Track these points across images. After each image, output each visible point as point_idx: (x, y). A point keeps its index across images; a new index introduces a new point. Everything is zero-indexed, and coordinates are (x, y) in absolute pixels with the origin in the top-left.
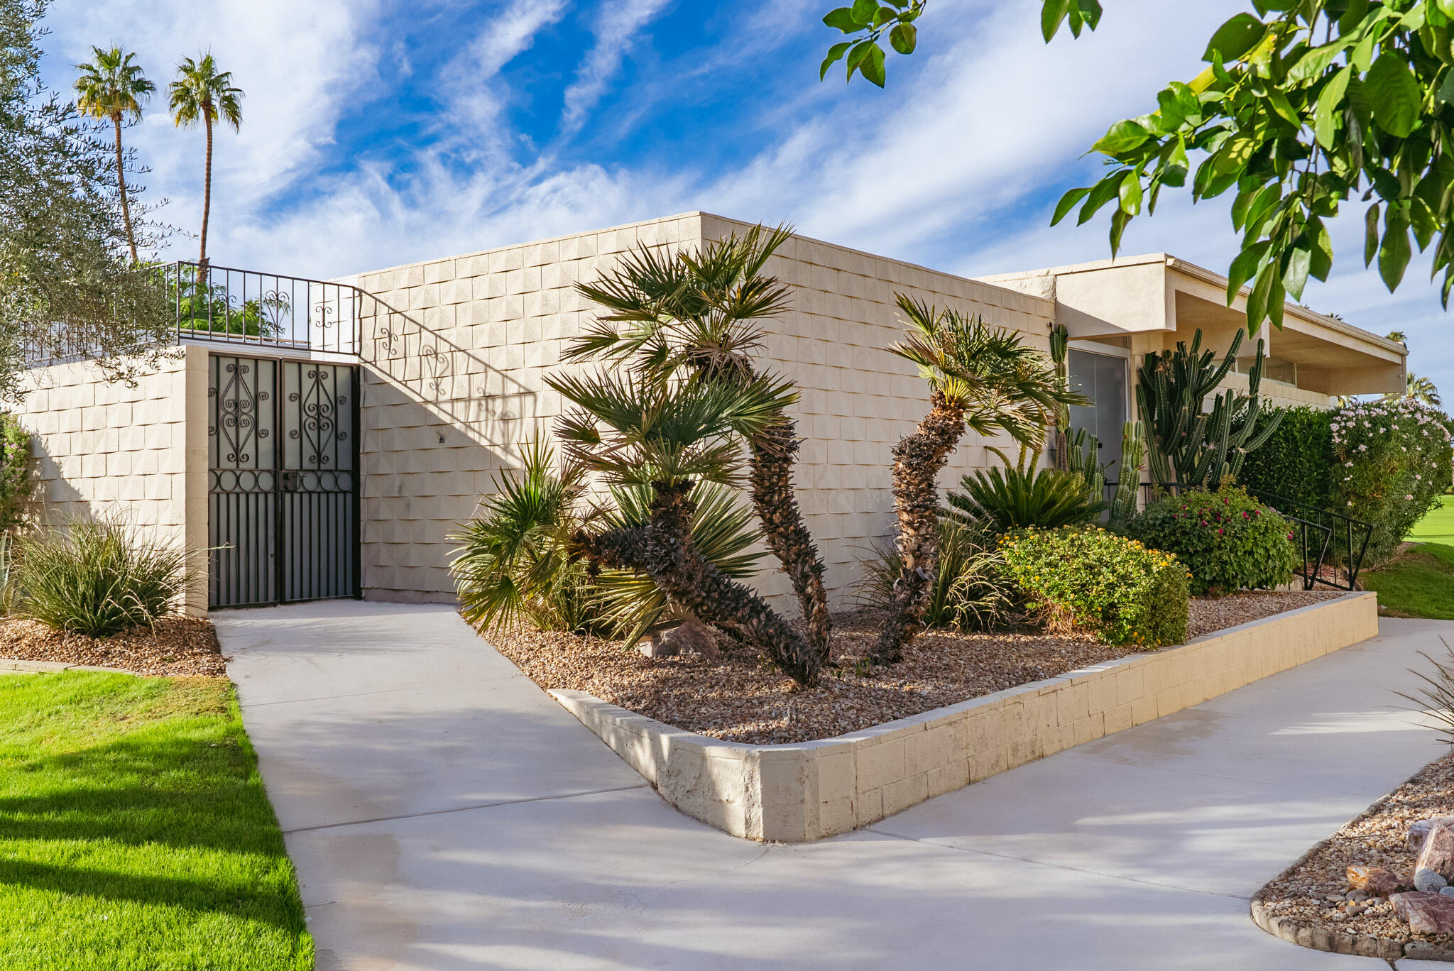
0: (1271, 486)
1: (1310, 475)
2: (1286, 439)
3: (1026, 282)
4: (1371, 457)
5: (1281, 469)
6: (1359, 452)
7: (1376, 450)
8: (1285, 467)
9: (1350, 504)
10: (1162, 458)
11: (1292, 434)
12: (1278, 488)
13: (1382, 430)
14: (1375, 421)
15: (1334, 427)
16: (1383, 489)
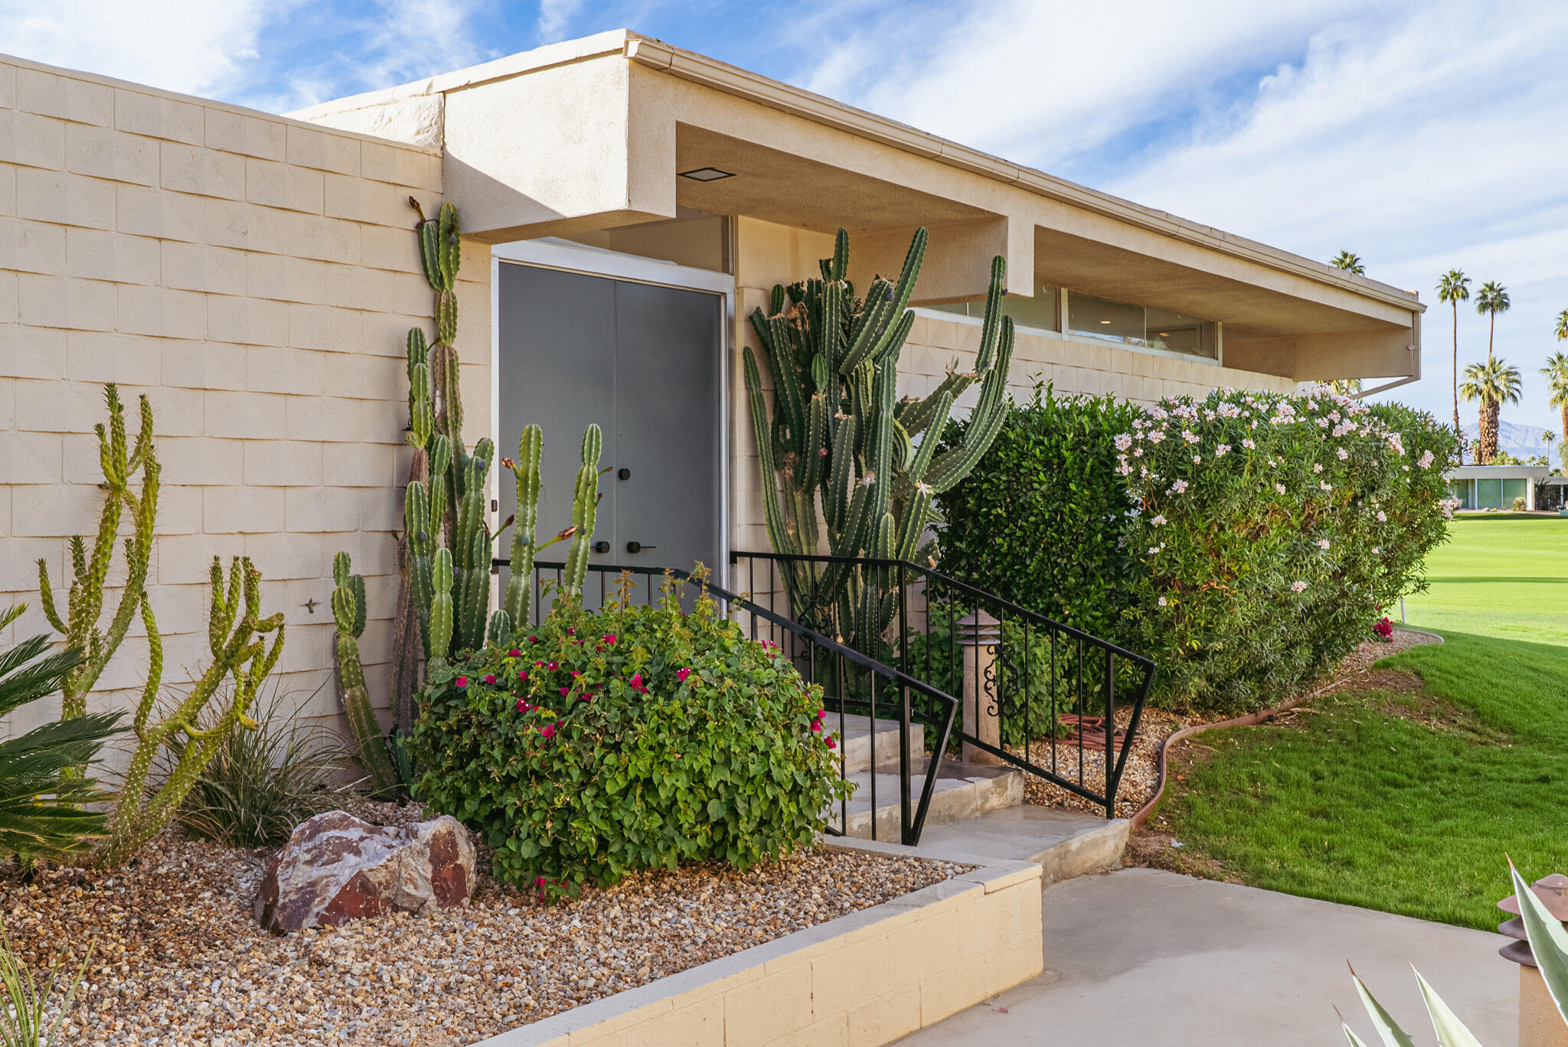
0: (1020, 559)
1: (1089, 539)
2: (1047, 464)
3: (391, 111)
4: (1202, 504)
5: (1036, 524)
6: (1177, 496)
7: (1208, 495)
8: (1045, 522)
9: (1163, 601)
10: (798, 498)
11: (1059, 455)
12: (1032, 565)
13: (1222, 450)
14: (1209, 432)
15: (1123, 441)
16: (1230, 572)
